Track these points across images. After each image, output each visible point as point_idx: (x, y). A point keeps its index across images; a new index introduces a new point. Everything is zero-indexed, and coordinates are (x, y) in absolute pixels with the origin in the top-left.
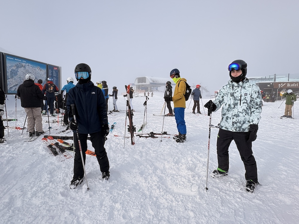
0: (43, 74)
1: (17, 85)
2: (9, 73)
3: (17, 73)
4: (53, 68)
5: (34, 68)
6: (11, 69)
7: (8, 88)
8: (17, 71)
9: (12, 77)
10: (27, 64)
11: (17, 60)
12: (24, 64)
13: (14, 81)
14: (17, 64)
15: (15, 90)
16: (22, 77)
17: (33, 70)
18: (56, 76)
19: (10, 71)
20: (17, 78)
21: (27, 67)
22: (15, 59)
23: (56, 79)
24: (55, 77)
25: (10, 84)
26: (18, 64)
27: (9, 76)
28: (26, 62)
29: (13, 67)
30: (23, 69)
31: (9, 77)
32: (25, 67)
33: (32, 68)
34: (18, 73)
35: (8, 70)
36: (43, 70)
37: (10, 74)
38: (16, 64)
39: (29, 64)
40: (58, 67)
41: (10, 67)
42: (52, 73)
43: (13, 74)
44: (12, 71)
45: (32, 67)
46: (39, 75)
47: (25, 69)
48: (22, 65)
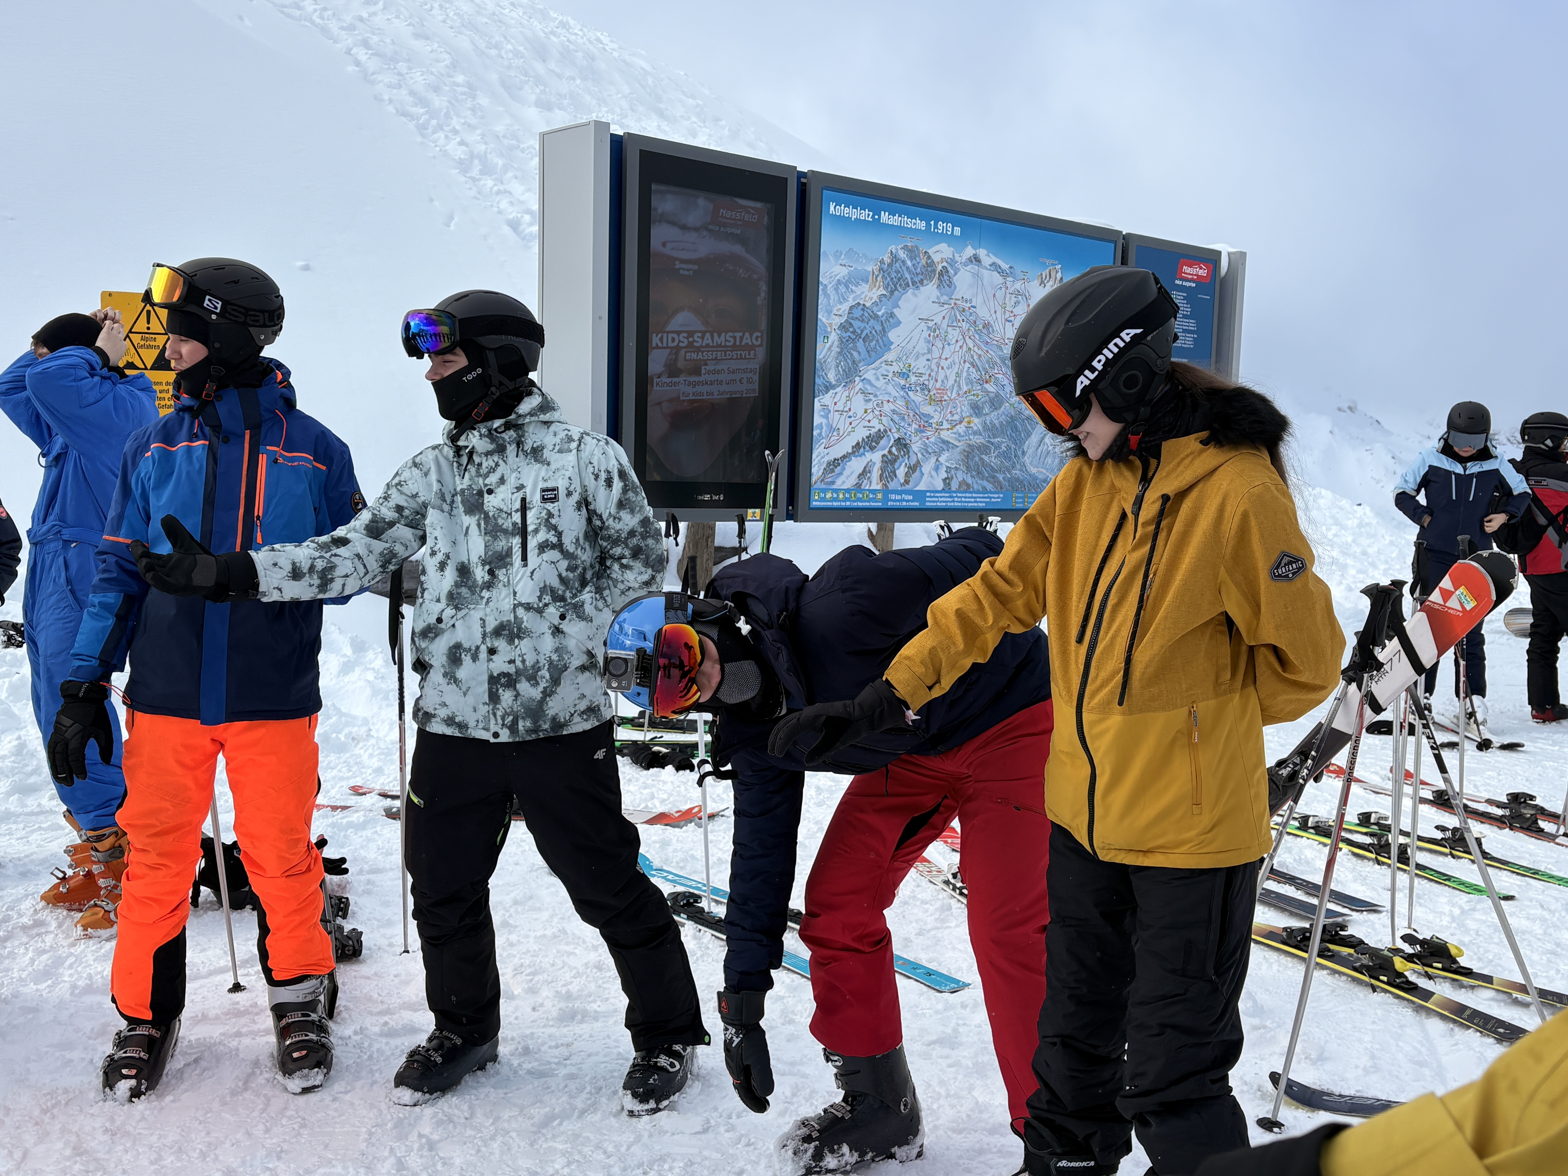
1: (879, 436)
2: (833, 337)
3: (884, 331)
4: (1173, 272)
6: (845, 307)
7: (814, 470)
8: (891, 320)
9: (849, 375)
10: (969, 251)
11: (895, 220)
12: (941, 253)
13: (858, 404)
14: (895, 258)
15: (858, 486)
16: (920, 365)
19: (837, 321)
20: (881, 383)
21: (963, 279)
22: (885, 217)
25: (832, 429)
26: (902, 255)
27: (831, 362)
28: (957, 231)
29: (864, 288)
30: (936, 292)
31: (832, 376)
32: (945, 278)
34: (892, 335)
35: (829, 312)
37: (836, 349)
38: (887, 260)
39: (982, 252)
41: (842, 289)
43: (860, 344)
44: (857, 324)
47: (945, 298)
48: (931, 264)
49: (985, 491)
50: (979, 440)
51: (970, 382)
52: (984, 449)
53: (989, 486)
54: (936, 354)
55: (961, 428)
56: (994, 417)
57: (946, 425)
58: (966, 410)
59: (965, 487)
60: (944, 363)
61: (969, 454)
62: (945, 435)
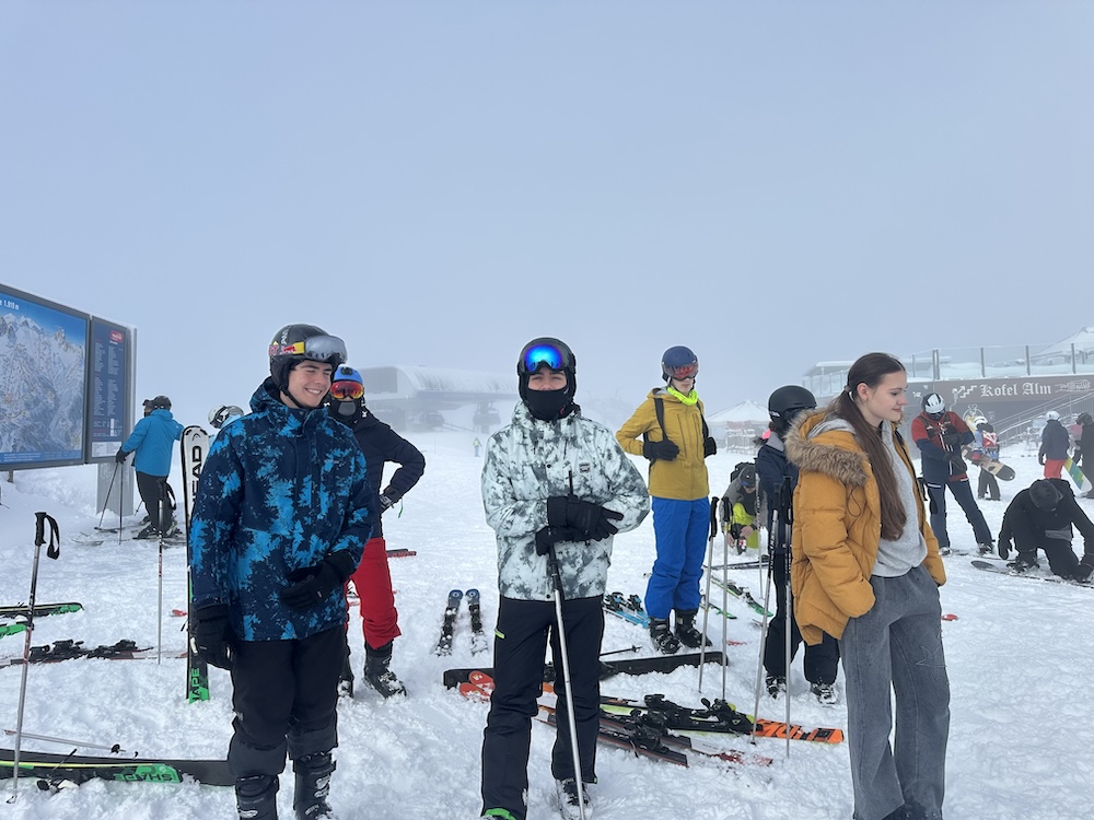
0: (72, 367)
4: (110, 338)
5: (45, 339)
10: (23, 319)
12: (10, 318)
17: (42, 348)
18: (116, 374)
21: (20, 333)
23: (116, 390)
24: (112, 377)
28: (17, 307)
30: (8, 340)
32: (11, 333)
33: (37, 335)
36: (73, 345)
39: (29, 320)
40: (123, 331)
42: (105, 359)
45: (38, 331)
46: (61, 370)
47: (11, 344)
48: (4, 324)
49: (32, 451)
50: (29, 423)
51: (24, 391)
52: (31, 428)
53: (34, 449)
54: (8, 374)
55: (20, 417)
56: (36, 410)
57: (13, 415)
58: (23, 407)
59: (23, 450)
60: (12, 380)
61: (25, 431)
62: (13, 420)
